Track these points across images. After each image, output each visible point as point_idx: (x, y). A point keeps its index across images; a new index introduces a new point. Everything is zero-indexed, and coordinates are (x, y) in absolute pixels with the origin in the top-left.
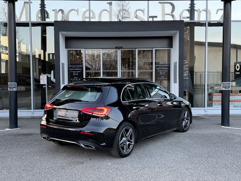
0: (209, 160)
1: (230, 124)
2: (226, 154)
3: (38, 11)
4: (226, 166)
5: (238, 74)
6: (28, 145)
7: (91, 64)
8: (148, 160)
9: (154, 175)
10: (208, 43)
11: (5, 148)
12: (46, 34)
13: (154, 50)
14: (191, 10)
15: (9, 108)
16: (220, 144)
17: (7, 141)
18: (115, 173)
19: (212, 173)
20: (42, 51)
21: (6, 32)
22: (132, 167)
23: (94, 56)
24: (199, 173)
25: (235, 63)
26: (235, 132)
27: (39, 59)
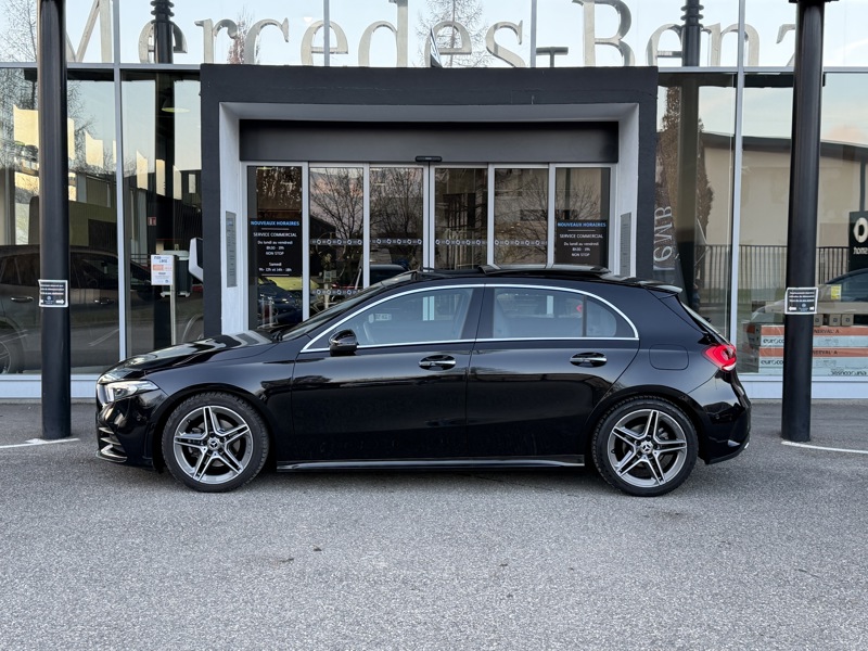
0: (722, 557)
1: (811, 434)
2: (784, 538)
3: (147, 26)
4: (780, 576)
5: (860, 255)
6: (107, 496)
7: (335, 211)
8: (514, 554)
11: (27, 508)
12: (172, 105)
13: (553, 168)
14: (687, 27)
15: (43, 367)
16: (767, 504)
17: (34, 484)
18: (397, 595)
19: (728, 601)
20: (161, 164)
21: (33, 93)
22: (458, 575)
23: (347, 184)
24: (685, 598)
25: (851, 214)
26: (825, 464)
27: (150, 193)
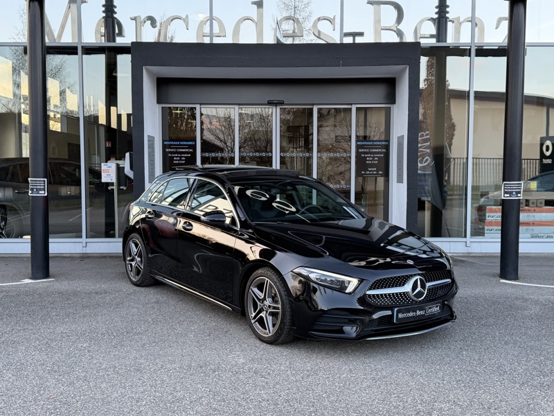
1: (519, 275)
3: (100, 20)
5: (547, 164)
6: (68, 316)
9: (336, 386)
10: (476, 93)
11: (17, 323)
13: (354, 108)
14: (439, 18)
15: (31, 233)
16: (491, 320)
17: (22, 308)
18: (250, 381)
19: (467, 385)
24: (439, 383)
25: (541, 138)
26: (528, 294)
